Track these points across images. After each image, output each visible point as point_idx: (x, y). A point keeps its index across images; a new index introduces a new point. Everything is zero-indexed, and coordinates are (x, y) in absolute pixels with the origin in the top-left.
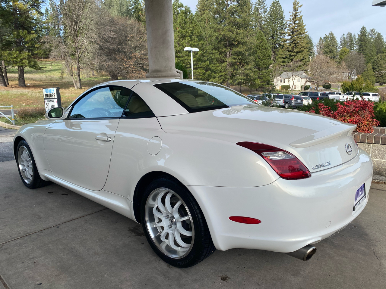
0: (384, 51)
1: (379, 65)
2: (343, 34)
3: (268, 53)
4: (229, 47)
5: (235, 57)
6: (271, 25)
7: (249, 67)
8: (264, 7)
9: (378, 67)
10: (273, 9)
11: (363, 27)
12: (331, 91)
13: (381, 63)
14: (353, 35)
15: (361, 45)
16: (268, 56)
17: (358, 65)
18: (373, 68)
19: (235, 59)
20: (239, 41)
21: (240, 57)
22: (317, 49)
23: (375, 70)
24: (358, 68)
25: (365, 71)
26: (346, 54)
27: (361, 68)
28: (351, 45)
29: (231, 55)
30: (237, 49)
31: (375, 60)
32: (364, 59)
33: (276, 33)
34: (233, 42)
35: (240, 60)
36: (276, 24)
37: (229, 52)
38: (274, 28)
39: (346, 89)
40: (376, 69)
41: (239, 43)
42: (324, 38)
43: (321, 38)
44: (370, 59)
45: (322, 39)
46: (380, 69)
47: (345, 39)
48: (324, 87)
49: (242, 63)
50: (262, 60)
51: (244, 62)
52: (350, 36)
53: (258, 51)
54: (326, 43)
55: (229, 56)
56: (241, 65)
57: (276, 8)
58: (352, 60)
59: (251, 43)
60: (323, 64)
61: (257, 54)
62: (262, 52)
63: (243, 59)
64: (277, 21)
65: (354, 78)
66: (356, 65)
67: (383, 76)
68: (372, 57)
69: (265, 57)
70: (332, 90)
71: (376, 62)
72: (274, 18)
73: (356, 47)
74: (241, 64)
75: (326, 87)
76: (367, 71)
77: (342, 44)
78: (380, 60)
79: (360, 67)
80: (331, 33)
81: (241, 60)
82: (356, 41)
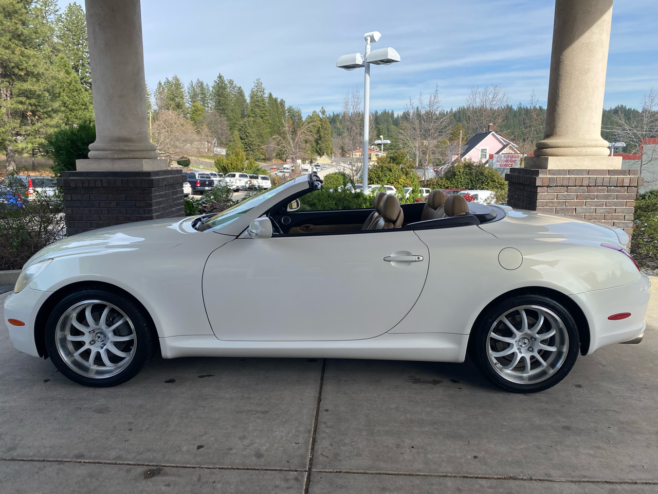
0: (251, 115)
1: (247, 134)
2: (192, 82)
3: (82, 98)
4: (7, 79)
5: (23, 99)
6: (70, 47)
7: (54, 122)
8: (57, 11)
9: (247, 136)
10: (71, 18)
11: (220, 75)
12: (191, 170)
13: (249, 131)
14: (205, 84)
15: (219, 102)
16: (83, 105)
17: (220, 131)
18: (241, 138)
19: (21, 103)
20: (28, 70)
21: (33, 101)
22: (156, 99)
23: (243, 141)
24: (220, 136)
25: (230, 141)
26: (200, 112)
27: (224, 136)
28: (203, 100)
29: (12, 94)
30: (26, 86)
31: (242, 127)
32: (226, 123)
33: (83, 64)
34: (16, 71)
35: (34, 107)
36: (79, 46)
37: (5, 89)
38: (77, 54)
39: (222, 168)
40: (244, 139)
41: (28, 74)
42: (165, 83)
43: (160, 84)
44: (233, 124)
45: (162, 84)
46: (249, 140)
47: (194, 89)
48: (179, 163)
49: (38, 113)
50: (71, 110)
51: (42, 111)
52: (201, 84)
53: (62, 94)
54: (170, 93)
55: (7, 96)
56: (36, 117)
57: (77, 17)
58: (211, 124)
59: (54, 78)
60: (176, 126)
61: (61, 98)
62: (70, 95)
63: (40, 106)
64: (81, 42)
65: (216, 151)
66: (216, 132)
67: (254, 151)
68: (237, 122)
69: (76, 105)
70: (191, 168)
71: (243, 129)
72: (75, 35)
73: (211, 104)
74: (36, 115)
75: (182, 163)
76: (234, 141)
77: (192, 97)
78: (248, 128)
79: (222, 135)
80: (176, 77)
81: (36, 108)
82: (210, 95)
